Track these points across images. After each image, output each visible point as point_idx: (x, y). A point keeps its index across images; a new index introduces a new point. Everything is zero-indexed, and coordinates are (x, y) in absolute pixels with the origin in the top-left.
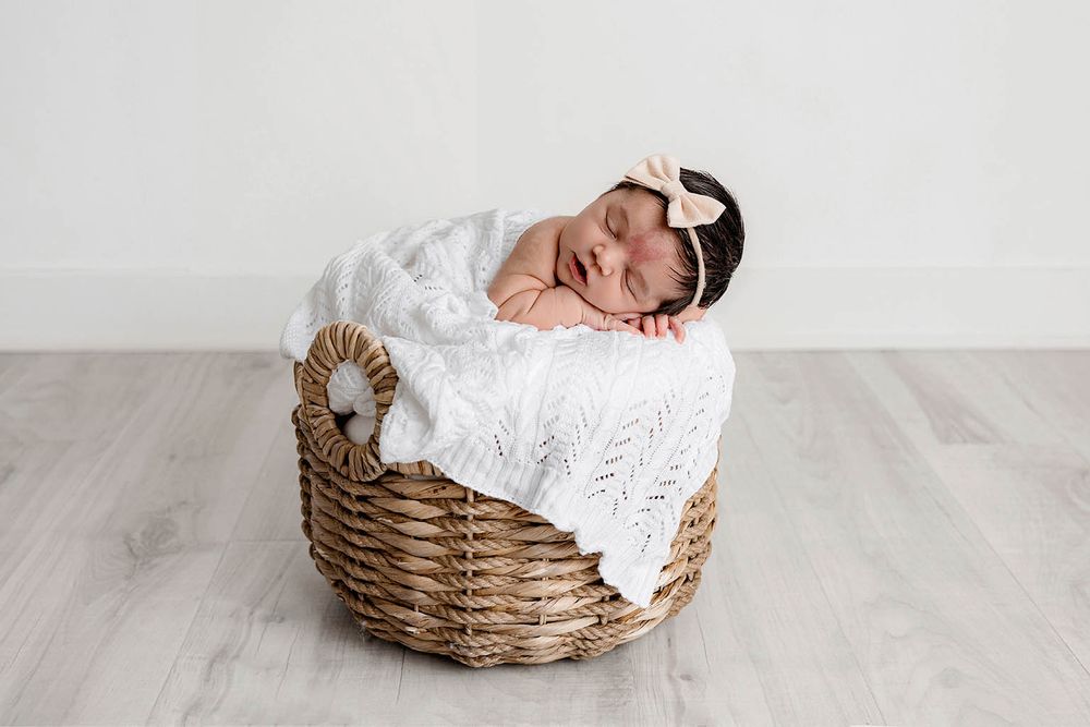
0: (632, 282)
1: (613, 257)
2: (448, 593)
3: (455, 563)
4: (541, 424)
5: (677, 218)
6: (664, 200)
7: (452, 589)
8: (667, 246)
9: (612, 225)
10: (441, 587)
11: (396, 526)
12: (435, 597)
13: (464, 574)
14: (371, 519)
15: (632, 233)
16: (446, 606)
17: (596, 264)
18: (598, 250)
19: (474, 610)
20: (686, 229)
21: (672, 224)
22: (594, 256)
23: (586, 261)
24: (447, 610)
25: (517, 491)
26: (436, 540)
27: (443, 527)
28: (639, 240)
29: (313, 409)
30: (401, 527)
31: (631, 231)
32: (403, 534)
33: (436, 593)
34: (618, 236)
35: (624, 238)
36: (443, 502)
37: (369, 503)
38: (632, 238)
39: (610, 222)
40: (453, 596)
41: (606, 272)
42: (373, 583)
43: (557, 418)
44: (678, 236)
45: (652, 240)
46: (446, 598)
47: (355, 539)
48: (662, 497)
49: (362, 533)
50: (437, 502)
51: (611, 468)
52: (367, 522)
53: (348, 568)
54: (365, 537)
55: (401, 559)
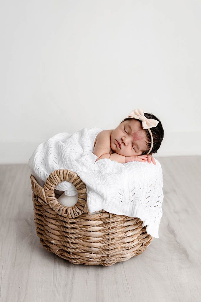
0: (134, 146)
1: (128, 140)
2: (103, 246)
3: (106, 236)
4: (130, 191)
5: (145, 126)
6: (141, 122)
7: (105, 244)
8: (143, 135)
9: (126, 131)
10: (101, 245)
11: (87, 229)
12: (100, 248)
13: (109, 239)
14: (76, 229)
15: (133, 132)
16: (103, 250)
17: (123, 142)
18: (123, 138)
19: (111, 249)
20: (147, 129)
21: (144, 128)
22: (122, 140)
23: (120, 142)
24: (103, 251)
25: (126, 212)
26: (100, 231)
27: (103, 226)
28: (135, 134)
29: (50, 198)
30: (88, 229)
31: (133, 131)
32: (89, 231)
33: (100, 247)
34: (129, 134)
35: (131, 134)
36: (103, 219)
37: (75, 224)
38: (133, 134)
39: (126, 130)
40: (106, 247)
41: (126, 144)
42: (77, 248)
43: (134, 188)
44: (146, 131)
45: (139, 134)
46: (104, 248)
47: (71, 236)
48: (157, 206)
49: (73, 233)
50: (101, 220)
51: (148, 200)
52: (75, 230)
53: (68, 245)
54: (74, 235)
55: (88, 239)
